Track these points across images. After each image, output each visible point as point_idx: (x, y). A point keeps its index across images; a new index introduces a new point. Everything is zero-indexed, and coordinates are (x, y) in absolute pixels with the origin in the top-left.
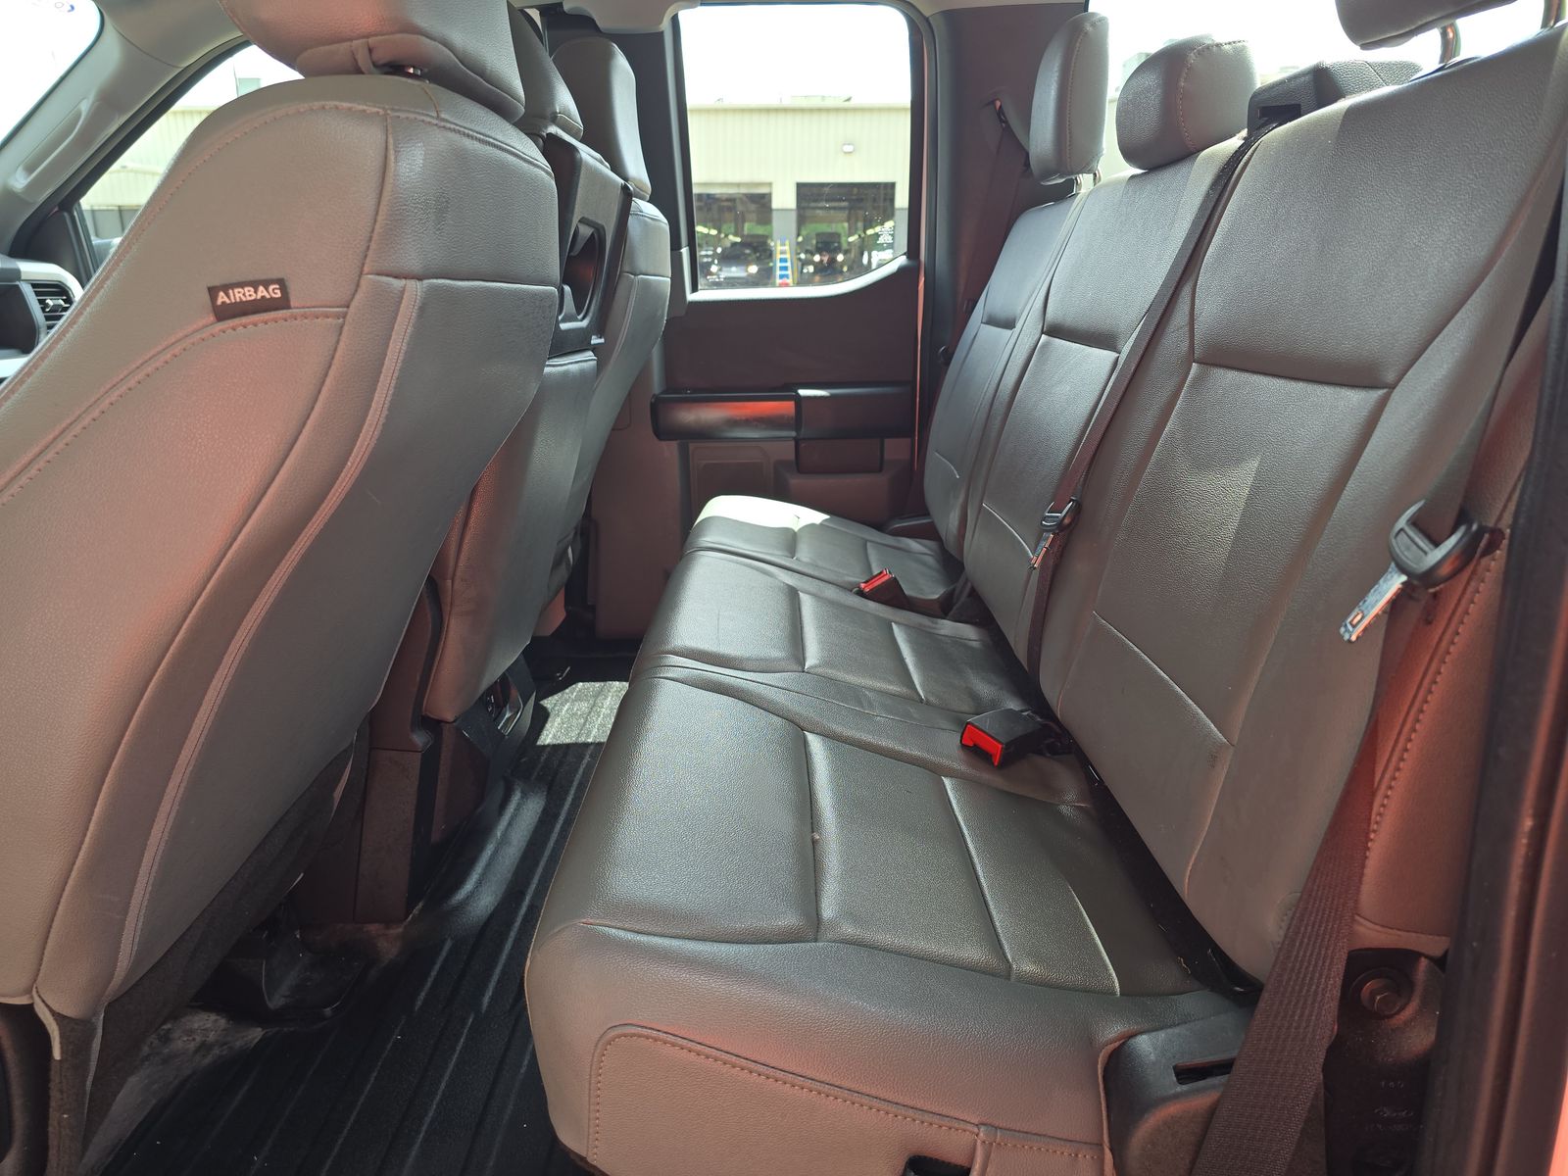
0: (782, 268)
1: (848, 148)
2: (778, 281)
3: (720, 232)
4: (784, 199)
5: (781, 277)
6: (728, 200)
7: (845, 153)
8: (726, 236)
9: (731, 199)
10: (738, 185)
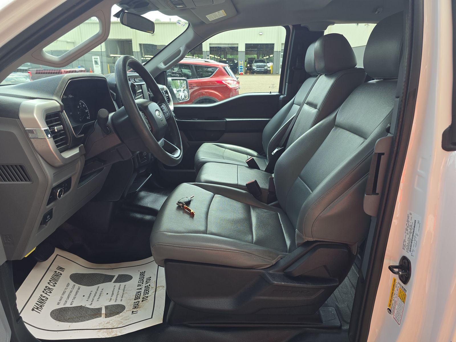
0: (241, 69)
1: (261, 34)
2: (240, 73)
3: (221, 58)
4: (242, 48)
5: (241, 71)
6: (223, 48)
7: (260, 35)
8: (222, 59)
9: (225, 48)
10: (228, 44)
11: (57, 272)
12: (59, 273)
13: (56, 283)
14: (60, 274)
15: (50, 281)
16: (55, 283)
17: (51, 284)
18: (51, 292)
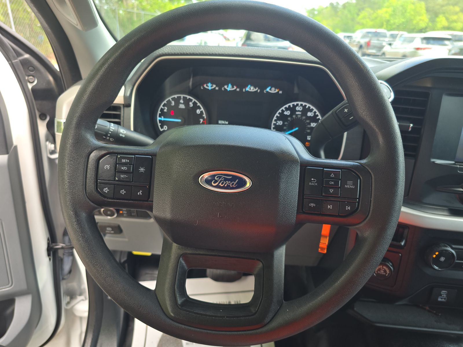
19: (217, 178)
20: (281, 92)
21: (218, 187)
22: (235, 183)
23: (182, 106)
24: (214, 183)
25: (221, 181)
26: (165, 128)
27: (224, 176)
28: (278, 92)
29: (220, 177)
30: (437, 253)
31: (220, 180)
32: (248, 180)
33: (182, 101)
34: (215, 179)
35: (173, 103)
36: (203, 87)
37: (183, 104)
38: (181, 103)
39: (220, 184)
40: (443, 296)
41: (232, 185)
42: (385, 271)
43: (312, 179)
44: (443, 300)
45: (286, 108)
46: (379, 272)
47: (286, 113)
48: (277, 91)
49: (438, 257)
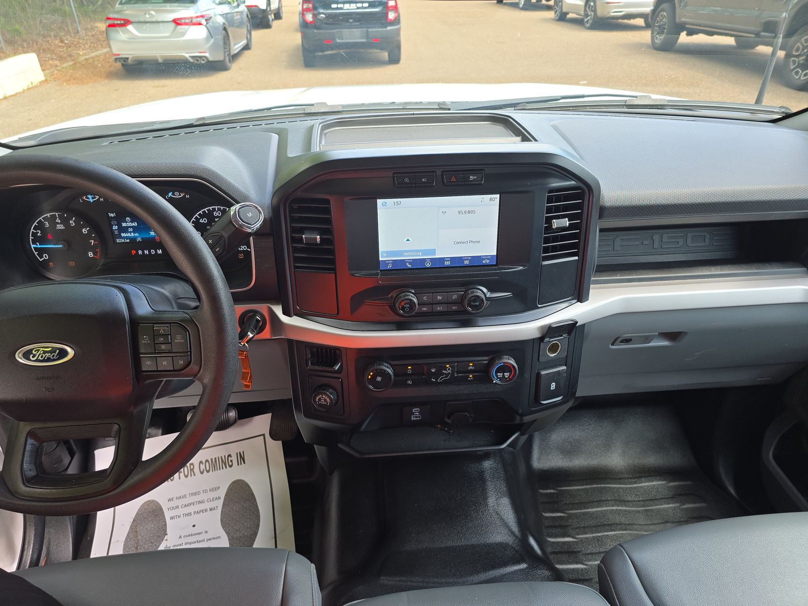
11: (231, 457)
12: (231, 461)
13: (208, 472)
14: (230, 464)
15: (207, 461)
16: (208, 469)
17: (202, 467)
18: (186, 476)
19: (35, 351)
20: (188, 196)
21: (37, 360)
22: (56, 355)
23: (60, 227)
24: (33, 357)
25: (40, 354)
26: (46, 257)
27: (42, 349)
28: (185, 196)
29: (38, 350)
30: (371, 374)
31: (38, 354)
32: (69, 349)
33: (58, 221)
34: (33, 354)
35: (47, 224)
36: (83, 200)
37: (60, 223)
38: (58, 223)
39: (40, 358)
40: (416, 414)
41: (53, 356)
42: (325, 400)
43: (145, 337)
44: (418, 418)
45: (200, 215)
46: (320, 402)
47: (201, 221)
48: (182, 195)
49: (374, 377)
